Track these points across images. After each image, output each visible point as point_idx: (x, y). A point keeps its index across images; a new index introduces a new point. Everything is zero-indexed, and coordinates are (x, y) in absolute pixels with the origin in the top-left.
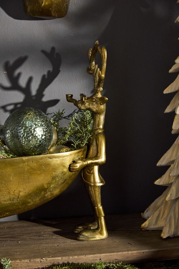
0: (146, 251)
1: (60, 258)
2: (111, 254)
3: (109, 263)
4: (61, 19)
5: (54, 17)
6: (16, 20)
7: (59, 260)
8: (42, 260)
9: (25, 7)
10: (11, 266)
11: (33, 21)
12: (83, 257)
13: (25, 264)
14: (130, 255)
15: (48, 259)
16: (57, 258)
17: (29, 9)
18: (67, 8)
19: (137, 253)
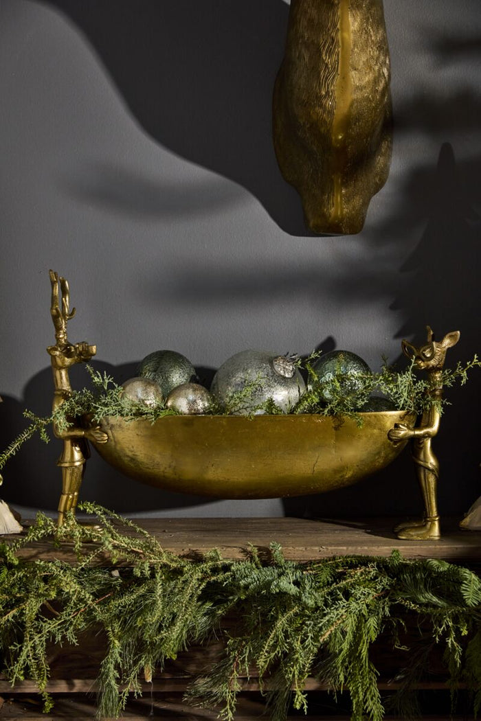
0: (460, 546)
1: (345, 548)
2: (412, 547)
3: (410, 560)
4: (354, 236)
5: (346, 234)
6: (293, 237)
7: (343, 550)
8: (321, 549)
9: (306, 220)
10: (282, 553)
11: (317, 238)
12: (375, 548)
13: (300, 552)
14: (437, 550)
15: (330, 548)
16: (341, 548)
17: (311, 224)
18: (363, 221)
19: (448, 548)
